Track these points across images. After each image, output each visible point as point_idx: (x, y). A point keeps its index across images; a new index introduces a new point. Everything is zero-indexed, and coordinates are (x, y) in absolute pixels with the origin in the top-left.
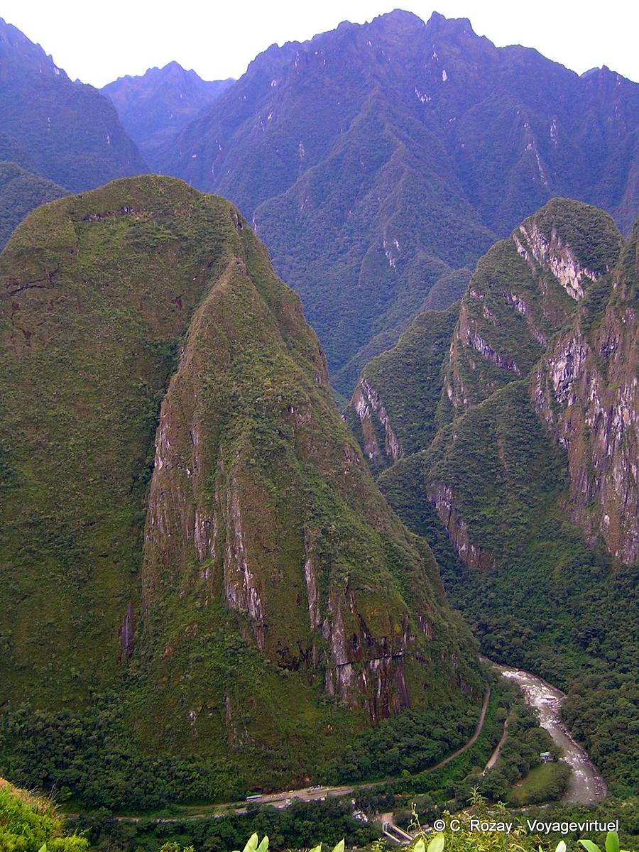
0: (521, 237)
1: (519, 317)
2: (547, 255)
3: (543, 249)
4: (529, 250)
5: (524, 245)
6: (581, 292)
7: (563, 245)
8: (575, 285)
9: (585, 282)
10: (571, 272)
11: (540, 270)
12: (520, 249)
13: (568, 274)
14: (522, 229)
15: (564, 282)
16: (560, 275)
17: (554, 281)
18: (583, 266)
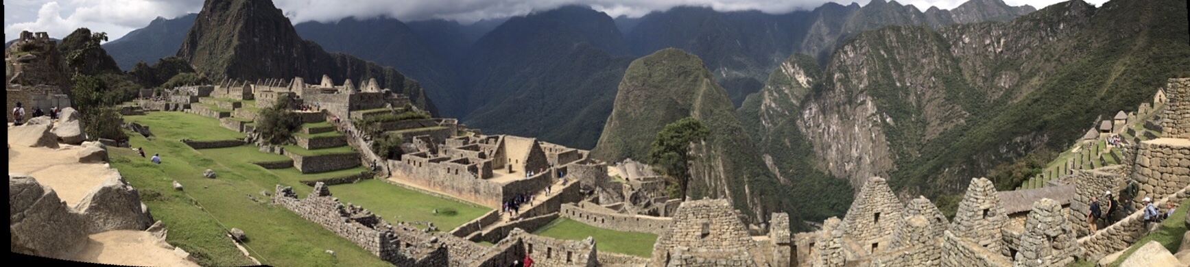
0: (783, 66)
1: (786, 94)
2: (794, 73)
3: (792, 71)
4: (787, 71)
5: (785, 69)
6: (807, 85)
7: (800, 69)
8: (805, 83)
9: (808, 82)
10: (803, 78)
11: (791, 78)
12: (784, 71)
13: (802, 79)
14: (784, 64)
15: (801, 82)
16: (799, 79)
17: (798, 81)
18: (807, 76)
